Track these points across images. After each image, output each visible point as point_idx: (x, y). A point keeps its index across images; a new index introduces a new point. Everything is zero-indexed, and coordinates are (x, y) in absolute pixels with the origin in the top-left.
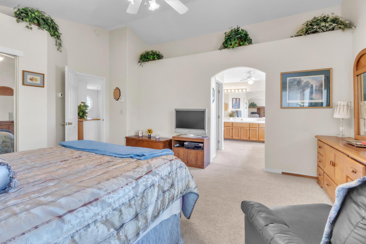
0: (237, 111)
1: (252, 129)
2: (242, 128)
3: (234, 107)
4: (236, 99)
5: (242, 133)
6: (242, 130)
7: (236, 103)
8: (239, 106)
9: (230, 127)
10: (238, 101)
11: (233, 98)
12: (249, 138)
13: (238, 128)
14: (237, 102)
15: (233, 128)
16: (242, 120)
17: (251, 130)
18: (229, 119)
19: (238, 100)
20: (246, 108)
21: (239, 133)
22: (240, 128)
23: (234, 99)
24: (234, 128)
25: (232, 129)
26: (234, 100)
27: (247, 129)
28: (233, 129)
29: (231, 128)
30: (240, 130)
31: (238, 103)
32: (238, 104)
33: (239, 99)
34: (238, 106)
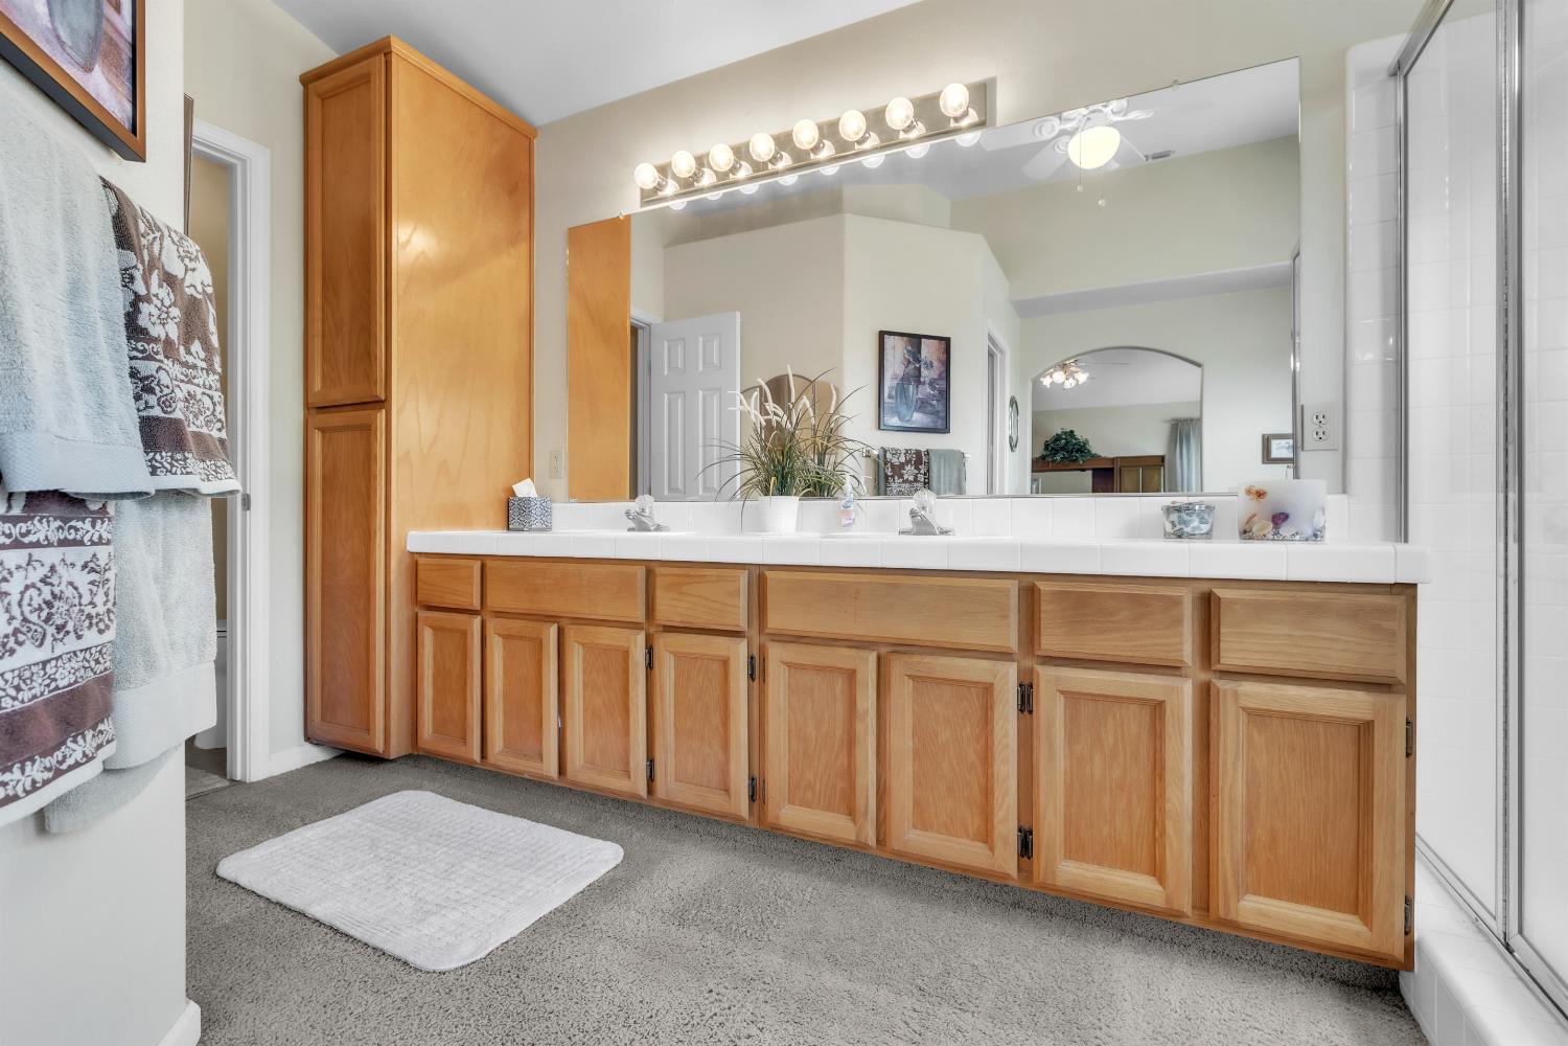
0: (918, 453)
1: (1073, 697)
2: (898, 668)
3: (894, 421)
4: (915, 340)
5: (902, 741)
6: (902, 692)
7: (917, 378)
8: (940, 407)
9: (720, 645)
10: (930, 365)
11: (882, 334)
12: (1026, 846)
13: (843, 657)
14: (924, 372)
15: (776, 654)
16: (922, 526)
17: (1049, 705)
18: (761, 527)
19: (928, 351)
20: (1013, 447)
21: (851, 741)
22: (872, 657)
23: (889, 341)
24: (789, 665)
25: (757, 670)
26: (896, 350)
27: (987, 690)
28: (777, 675)
29: (739, 652)
30: (867, 700)
31: (932, 384)
32: (927, 389)
33: (946, 342)
34: (936, 413)
